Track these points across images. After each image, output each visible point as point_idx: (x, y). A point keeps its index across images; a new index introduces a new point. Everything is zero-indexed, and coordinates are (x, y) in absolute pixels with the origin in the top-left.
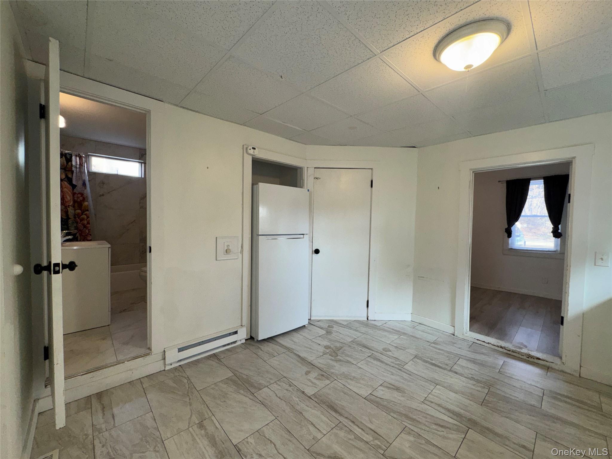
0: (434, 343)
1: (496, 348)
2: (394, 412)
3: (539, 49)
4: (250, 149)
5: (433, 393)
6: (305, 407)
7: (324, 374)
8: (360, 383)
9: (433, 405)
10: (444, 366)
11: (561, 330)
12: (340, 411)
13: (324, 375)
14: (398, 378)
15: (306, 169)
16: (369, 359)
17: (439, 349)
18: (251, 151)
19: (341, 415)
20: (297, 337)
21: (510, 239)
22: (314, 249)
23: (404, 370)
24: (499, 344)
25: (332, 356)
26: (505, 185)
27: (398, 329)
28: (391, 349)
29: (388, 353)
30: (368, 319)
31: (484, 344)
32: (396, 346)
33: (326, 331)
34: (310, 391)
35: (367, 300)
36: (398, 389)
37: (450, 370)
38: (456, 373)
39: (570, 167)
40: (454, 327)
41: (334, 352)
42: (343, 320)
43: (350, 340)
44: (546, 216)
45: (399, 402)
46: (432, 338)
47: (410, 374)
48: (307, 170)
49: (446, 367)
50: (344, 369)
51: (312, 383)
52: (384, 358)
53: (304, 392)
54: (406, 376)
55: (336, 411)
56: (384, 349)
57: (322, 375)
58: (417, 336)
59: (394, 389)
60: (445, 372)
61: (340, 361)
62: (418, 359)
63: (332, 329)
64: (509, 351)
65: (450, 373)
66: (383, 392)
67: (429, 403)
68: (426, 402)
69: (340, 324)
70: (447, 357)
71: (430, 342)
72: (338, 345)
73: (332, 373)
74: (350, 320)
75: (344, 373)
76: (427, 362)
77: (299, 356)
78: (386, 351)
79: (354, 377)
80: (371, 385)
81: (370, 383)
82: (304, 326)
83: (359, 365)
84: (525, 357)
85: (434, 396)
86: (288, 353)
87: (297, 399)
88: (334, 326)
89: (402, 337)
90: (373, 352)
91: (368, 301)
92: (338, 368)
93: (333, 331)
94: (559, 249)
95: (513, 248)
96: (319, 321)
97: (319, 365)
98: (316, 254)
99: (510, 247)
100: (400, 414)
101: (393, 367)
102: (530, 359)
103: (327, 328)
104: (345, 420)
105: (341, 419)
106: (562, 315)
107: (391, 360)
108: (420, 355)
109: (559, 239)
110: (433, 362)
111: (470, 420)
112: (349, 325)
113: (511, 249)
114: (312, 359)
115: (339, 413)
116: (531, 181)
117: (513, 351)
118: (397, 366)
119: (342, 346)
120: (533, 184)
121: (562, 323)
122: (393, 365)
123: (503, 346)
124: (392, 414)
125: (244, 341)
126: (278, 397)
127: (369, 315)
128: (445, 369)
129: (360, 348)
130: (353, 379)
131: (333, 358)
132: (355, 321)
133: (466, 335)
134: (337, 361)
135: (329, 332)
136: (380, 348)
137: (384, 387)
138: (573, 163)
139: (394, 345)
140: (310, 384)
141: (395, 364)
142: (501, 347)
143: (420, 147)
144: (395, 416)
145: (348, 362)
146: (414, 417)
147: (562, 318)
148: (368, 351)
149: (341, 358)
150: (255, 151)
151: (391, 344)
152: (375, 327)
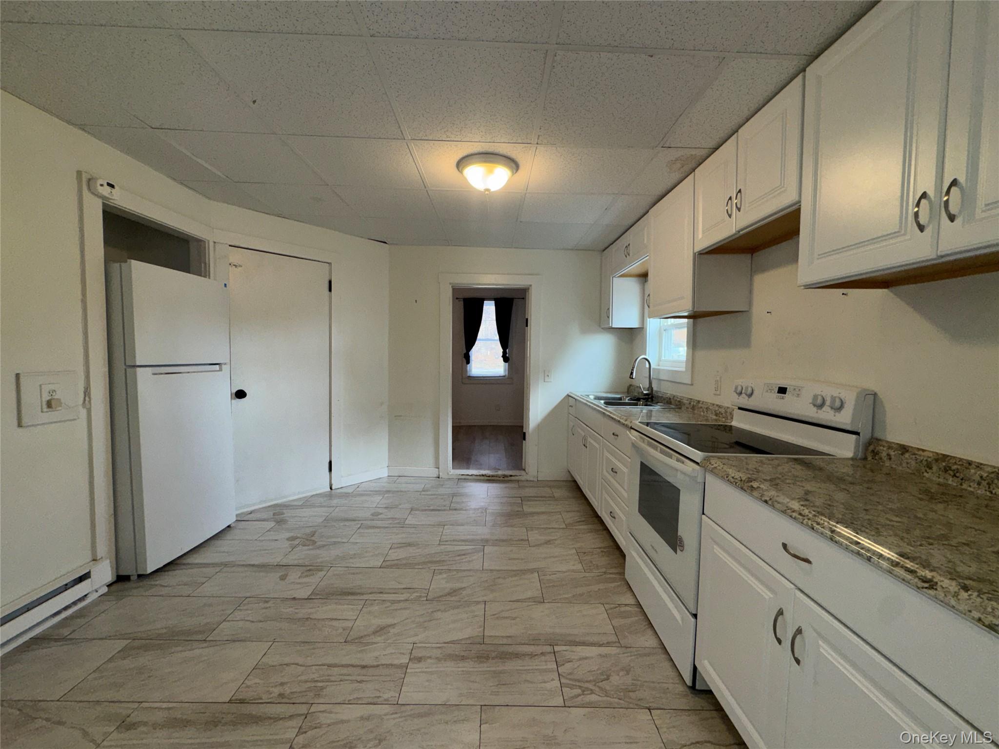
0: (423, 491)
1: (478, 477)
2: (419, 564)
3: (528, 191)
4: (102, 185)
5: (444, 533)
6: (310, 611)
7: (311, 567)
8: (366, 557)
9: (449, 543)
10: (443, 508)
11: (524, 444)
12: (359, 591)
13: (310, 569)
14: (404, 535)
15: (211, 244)
16: (361, 530)
17: (432, 495)
18: (106, 191)
19: (363, 594)
20: (224, 545)
21: (468, 365)
22: (234, 391)
23: (407, 526)
24: (481, 473)
25: (308, 546)
26: (462, 303)
27: (377, 489)
28: (381, 512)
29: (380, 516)
30: (331, 488)
31: (468, 477)
32: (385, 506)
33: (275, 521)
34: (304, 593)
35: (329, 461)
36: (409, 545)
37: (450, 509)
38: (455, 510)
39: (527, 293)
40: (438, 468)
41: (307, 540)
42: (294, 500)
43: (321, 520)
44: (497, 340)
45: (418, 554)
46: (420, 487)
47: (414, 527)
48: (214, 247)
49: (445, 508)
50: (335, 552)
51: (299, 583)
52: (379, 523)
53: (294, 598)
54: (412, 530)
55: (352, 594)
56: (372, 515)
57: (310, 570)
58: (403, 490)
59: (406, 546)
60: (447, 512)
61: (324, 546)
62: (416, 510)
63: (282, 516)
64: (489, 476)
65: (451, 512)
66: (396, 554)
67: (444, 543)
68: (442, 543)
69: (292, 506)
70: (442, 499)
71: (419, 491)
72: (308, 531)
73: (322, 562)
74: (305, 497)
75: (338, 555)
76: (426, 510)
77: (253, 565)
78: (377, 516)
79: (355, 554)
80: (379, 554)
81: (377, 553)
82: (229, 526)
83: (352, 540)
84: (501, 478)
85: (446, 535)
86: (225, 569)
87: (291, 609)
88: (284, 511)
89: (386, 495)
90: (362, 522)
91: (330, 463)
92: (325, 555)
93: (287, 518)
94: (507, 373)
95: (471, 375)
96: (251, 513)
97: (296, 562)
98: (238, 400)
99: (468, 375)
100: (424, 563)
101: (393, 527)
102: (506, 479)
103: (272, 517)
104: (370, 595)
105: (365, 597)
106: (524, 431)
107: (387, 522)
108: (416, 506)
109: (507, 364)
110: (432, 508)
111: (482, 540)
112: (307, 503)
113: (469, 376)
114: (278, 560)
115: (360, 594)
116: (485, 302)
117: (493, 476)
118: (398, 526)
119: (314, 530)
120: (487, 305)
121: (524, 439)
122: (391, 526)
123: (484, 474)
124: (416, 567)
125: (105, 589)
126: (256, 622)
127: (333, 482)
128: (444, 510)
129: (342, 524)
130: (354, 556)
131: (311, 547)
132: (312, 496)
133: (450, 473)
134: (319, 548)
135: (280, 522)
136: (368, 514)
137: (395, 548)
138: (530, 291)
139: (382, 506)
140: (299, 586)
141: (394, 524)
142: (483, 475)
143: (391, 244)
144: (420, 567)
145: (335, 543)
146: (438, 559)
147: (524, 434)
148: (353, 523)
149: (321, 543)
150: (114, 191)
151: (378, 506)
152: (346, 495)
